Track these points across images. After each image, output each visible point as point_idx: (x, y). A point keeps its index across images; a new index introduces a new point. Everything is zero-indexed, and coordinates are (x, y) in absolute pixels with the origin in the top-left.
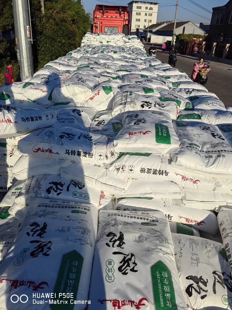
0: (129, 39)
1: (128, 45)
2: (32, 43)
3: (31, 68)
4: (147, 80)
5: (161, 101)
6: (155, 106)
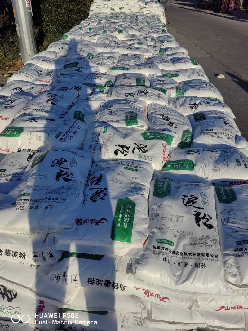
0: (146, 4)
1: (145, 11)
2: (32, 15)
3: (33, 45)
4: (141, 91)
5: (145, 139)
6: (133, 152)
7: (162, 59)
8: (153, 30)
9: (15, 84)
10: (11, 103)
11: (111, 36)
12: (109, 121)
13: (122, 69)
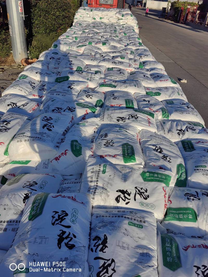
0: (123, 16)
2: (24, 19)
3: (24, 45)
4: (131, 116)
5: (145, 181)
6: (135, 200)
7: (144, 76)
8: (130, 42)
9: (10, 99)
10: (6, 124)
11: (96, 48)
12: (106, 156)
13: (110, 87)
